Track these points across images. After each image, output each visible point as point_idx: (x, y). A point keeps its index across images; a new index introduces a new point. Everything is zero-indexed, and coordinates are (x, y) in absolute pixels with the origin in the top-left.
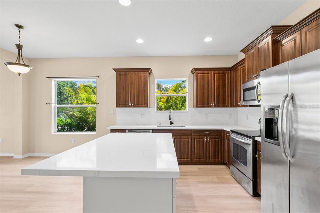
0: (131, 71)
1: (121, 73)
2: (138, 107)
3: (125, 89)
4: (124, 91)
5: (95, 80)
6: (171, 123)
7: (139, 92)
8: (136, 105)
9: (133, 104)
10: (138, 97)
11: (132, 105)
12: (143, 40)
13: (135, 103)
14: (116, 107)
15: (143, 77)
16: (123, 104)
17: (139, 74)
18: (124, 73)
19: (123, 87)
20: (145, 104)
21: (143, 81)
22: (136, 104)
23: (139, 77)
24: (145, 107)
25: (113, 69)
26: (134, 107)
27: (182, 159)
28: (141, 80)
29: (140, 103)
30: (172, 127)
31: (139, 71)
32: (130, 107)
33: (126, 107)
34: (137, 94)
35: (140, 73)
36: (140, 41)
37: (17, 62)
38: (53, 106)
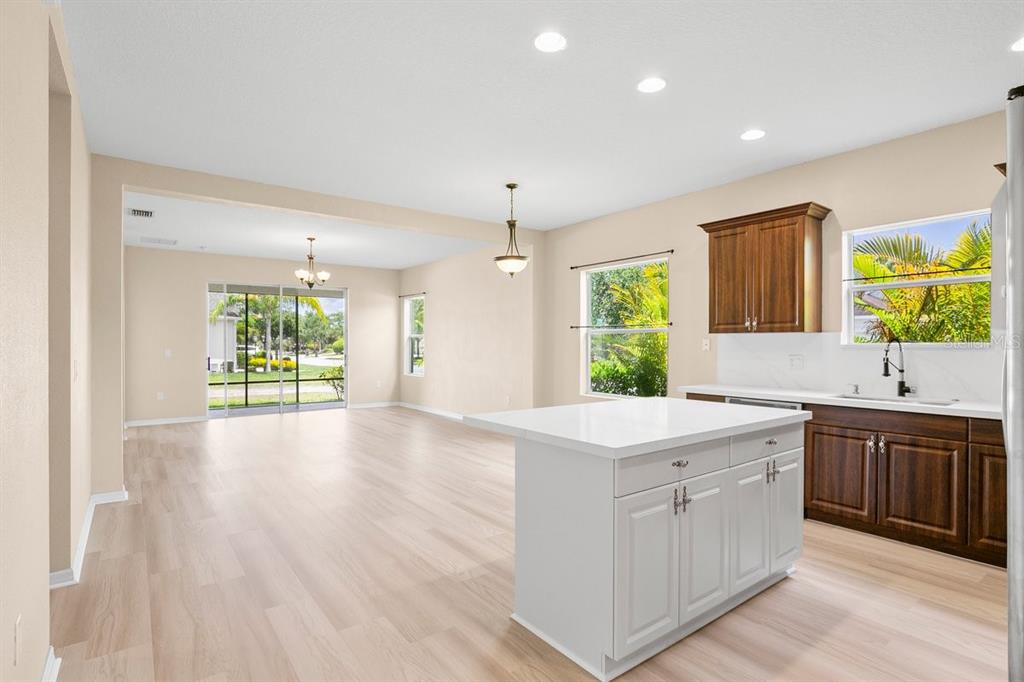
0: (748, 224)
1: (723, 233)
2: (772, 330)
3: (734, 279)
4: (731, 283)
5: (664, 259)
6: (903, 390)
7: (773, 285)
8: (764, 326)
9: (754, 323)
10: (772, 299)
11: (751, 324)
12: (762, 130)
13: (763, 320)
14: (710, 332)
15: (787, 236)
16: (727, 324)
17: (773, 227)
18: (728, 232)
19: (728, 274)
20: (793, 321)
21: (788, 248)
22: (765, 323)
23: (773, 237)
24: (793, 330)
25: (701, 226)
26: (759, 330)
27: (919, 522)
28: (781, 244)
29: (777, 319)
30: (905, 401)
31: (772, 220)
32: (746, 330)
33: (735, 331)
34: (768, 289)
35: (777, 223)
36: (753, 135)
37: (509, 254)
38: (583, 331)
